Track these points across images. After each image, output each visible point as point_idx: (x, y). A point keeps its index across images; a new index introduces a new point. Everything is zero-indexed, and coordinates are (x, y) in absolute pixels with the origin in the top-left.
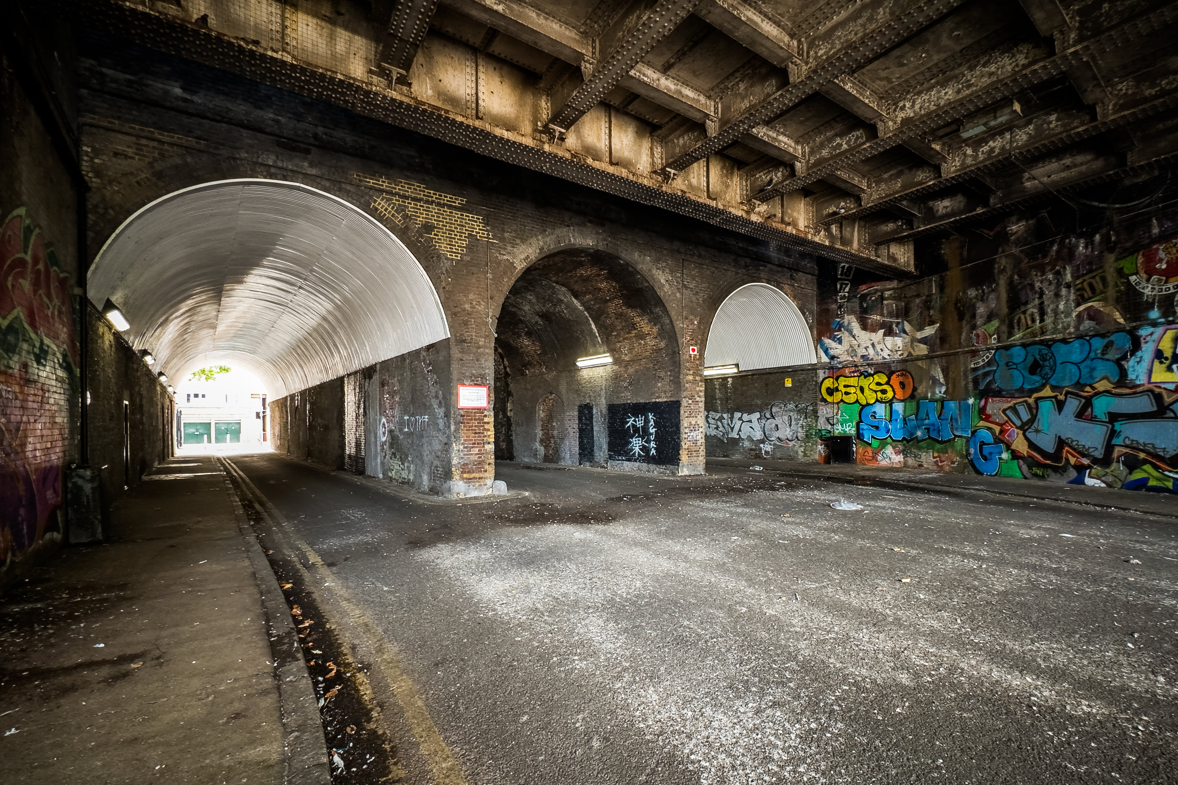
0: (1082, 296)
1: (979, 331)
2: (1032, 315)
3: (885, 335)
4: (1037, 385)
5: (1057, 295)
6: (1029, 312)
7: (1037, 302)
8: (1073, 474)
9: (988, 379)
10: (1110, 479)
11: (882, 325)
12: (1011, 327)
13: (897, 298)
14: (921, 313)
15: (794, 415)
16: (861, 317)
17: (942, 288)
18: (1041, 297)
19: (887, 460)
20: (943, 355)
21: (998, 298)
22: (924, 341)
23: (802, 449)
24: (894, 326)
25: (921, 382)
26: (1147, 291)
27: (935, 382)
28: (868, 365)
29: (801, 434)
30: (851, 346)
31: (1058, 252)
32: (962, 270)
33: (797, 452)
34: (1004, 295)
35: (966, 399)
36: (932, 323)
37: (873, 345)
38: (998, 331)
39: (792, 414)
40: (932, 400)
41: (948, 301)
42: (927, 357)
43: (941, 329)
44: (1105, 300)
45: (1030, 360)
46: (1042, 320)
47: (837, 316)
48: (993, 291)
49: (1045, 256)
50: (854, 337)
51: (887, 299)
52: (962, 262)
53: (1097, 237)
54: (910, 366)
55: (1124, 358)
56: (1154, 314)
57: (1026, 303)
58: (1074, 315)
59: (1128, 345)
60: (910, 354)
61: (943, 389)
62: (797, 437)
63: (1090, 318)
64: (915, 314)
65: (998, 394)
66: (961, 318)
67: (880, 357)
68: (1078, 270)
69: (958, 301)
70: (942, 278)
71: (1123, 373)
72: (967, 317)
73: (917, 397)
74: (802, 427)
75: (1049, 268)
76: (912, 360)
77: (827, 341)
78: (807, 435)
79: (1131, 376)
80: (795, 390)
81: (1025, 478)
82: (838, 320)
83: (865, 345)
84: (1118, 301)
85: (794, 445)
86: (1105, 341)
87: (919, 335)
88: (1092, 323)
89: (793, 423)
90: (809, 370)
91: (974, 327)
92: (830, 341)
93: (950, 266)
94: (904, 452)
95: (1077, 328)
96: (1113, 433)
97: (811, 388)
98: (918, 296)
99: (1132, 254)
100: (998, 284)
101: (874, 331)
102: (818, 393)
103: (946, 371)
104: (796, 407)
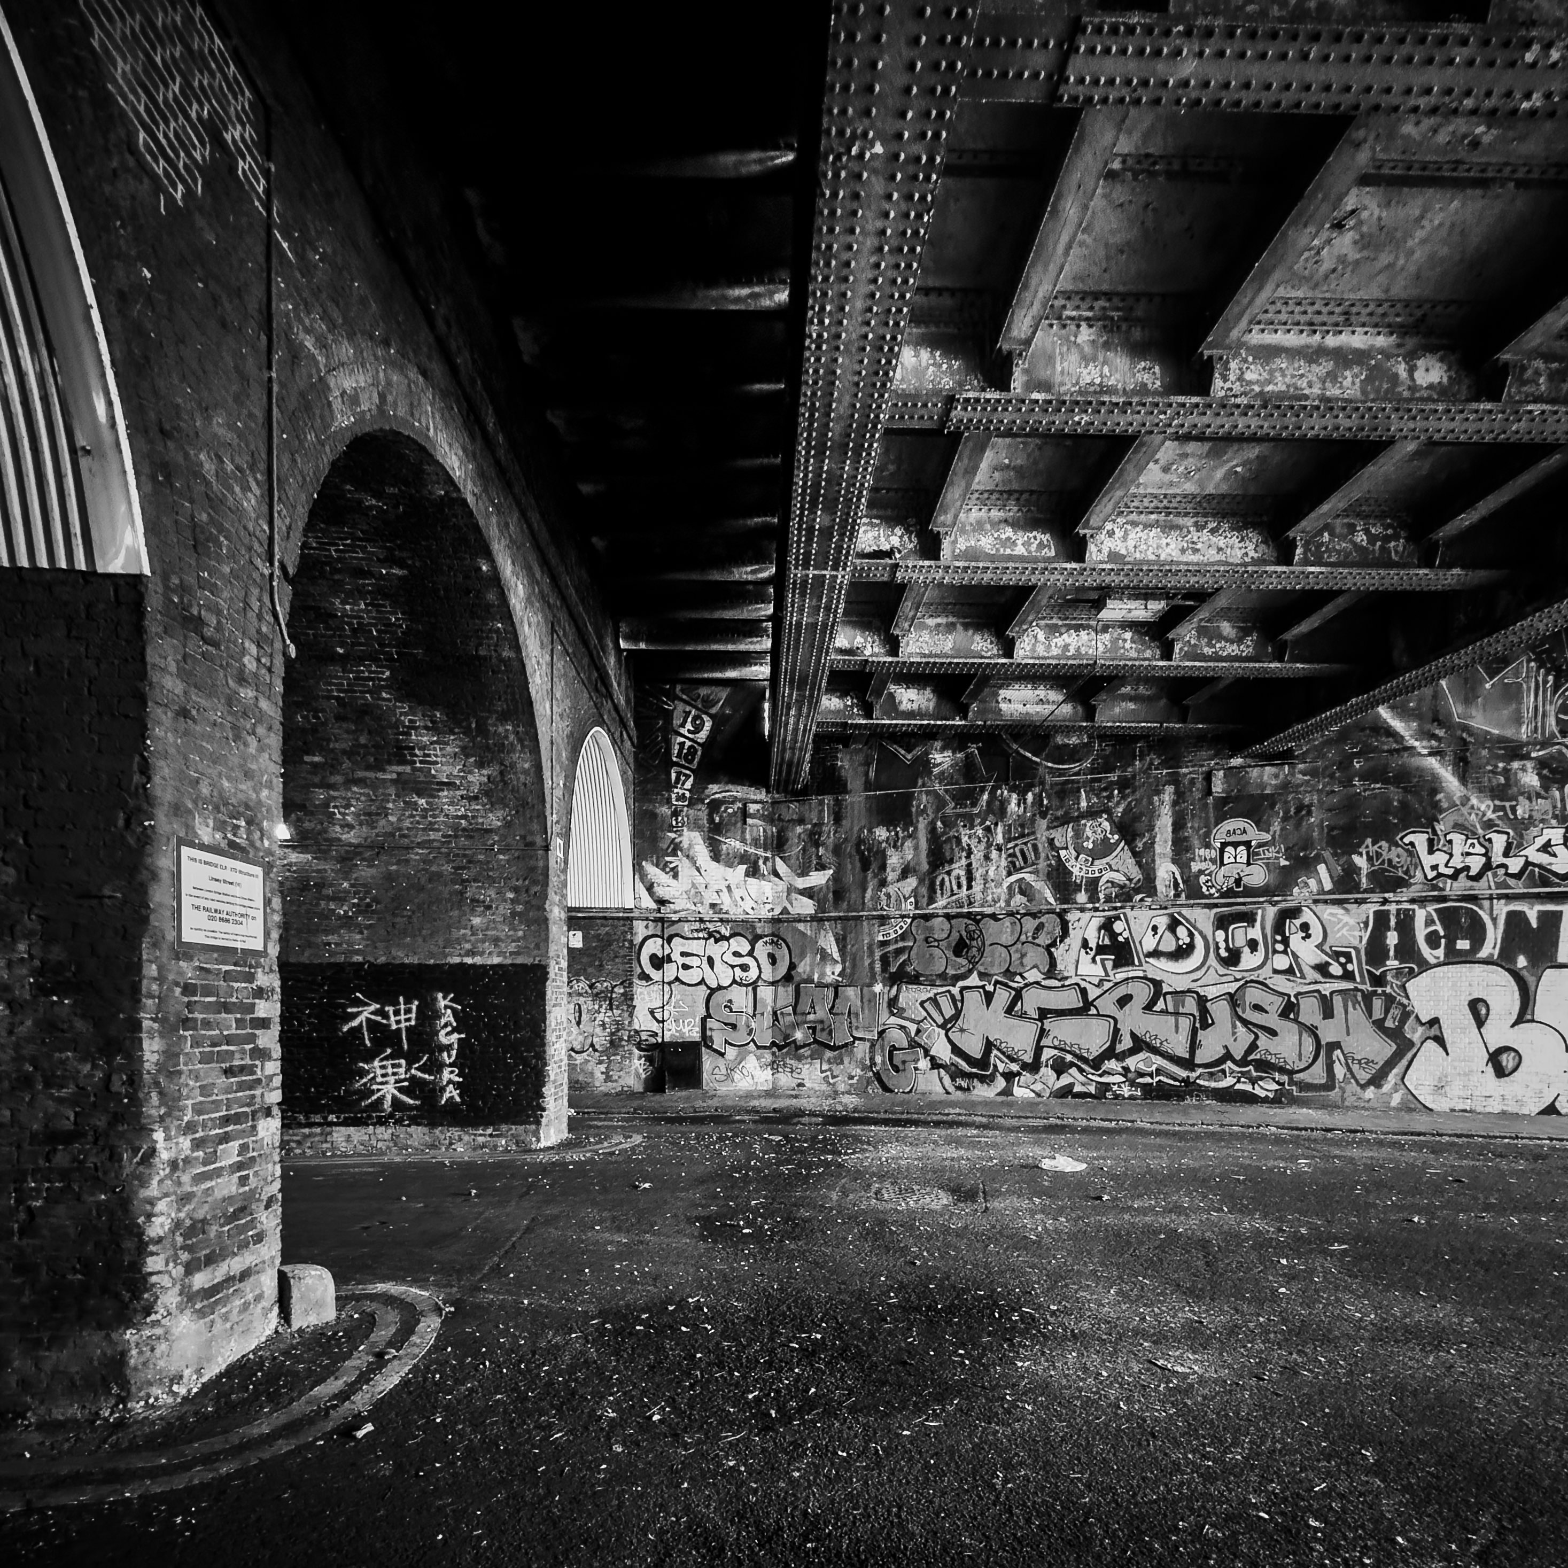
0: (1013, 863)
1: (891, 889)
2: (958, 878)
3: (747, 874)
4: (963, 970)
5: (987, 858)
6: (954, 873)
7: (964, 862)
8: (1001, 1083)
9: (903, 958)
10: (1038, 1087)
11: (744, 858)
12: (932, 890)
13: (770, 819)
14: (804, 849)
15: (588, 1004)
16: (710, 838)
17: (838, 819)
18: (968, 857)
19: (749, 1079)
20: (840, 918)
21: (916, 848)
22: (808, 893)
23: (603, 1068)
24: (761, 862)
25: (802, 956)
26: (1075, 871)
27: (825, 956)
28: (721, 920)
29: (601, 1040)
30: (693, 885)
31: (989, 803)
32: (868, 797)
33: (592, 1073)
34: (924, 844)
35: (870, 985)
36: (821, 867)
37: (729, 887)
38: (915, 892)
39: (582, 999)
40: (821, 985)
41: (846, 839)
42: (813, 918)
43: (836, 878)
44: (1036, 872)
45: (955, 935)
46: (970, 887)
47: (671, 828)
48: (910, 836)
49: (974, 805)
50: (698, 870)
51: (752, 816)
52: (868, 786)
53: (1030, 797)
54: (783, 929)
55: (1054, 944)
56: (1082, 897)
57: (951, 861)
58: (1005, 885)
59: (1058, 931)
60: (785, 911)
61: (839, 968)
62: (592, 1045)
63: (1022, 892)
64: (795, 849)
65: (915, 979)
66: (865, 866)
67: (740, 910)
68: (1010, 831)
69: (860, 841)
70: (838, 803)
71: (1053, 963)
72: (874, 867)
73: (797, 979)
74: (603, 1025)
75: (978, 821)
76: (788, 921)
77: (652, 870)
78: (612, 1042)
79: (1060, 966)
80: (589, 955)
81: (948, 1093)
82: (672, 835)
83: (716, 887)
84: (1049, 876)
85: (587, 1061)
86: (1037, 921)
87: (801, 883)
88: (1024, 899)
89: (584, 1016)
90: (618, 918)
91: (883, 883)
92: (658, 871)
93: (849, 787)
94: (774, 1066)
95: (1008, 903)
96: (1043, 1033)
97: (622, 952)
98: (801, 821)
99: (1062, 825)
100: (916, 829)
101: (730, 865)
102: (634, 964)
103: (841, 941)
104: (591, 986)
